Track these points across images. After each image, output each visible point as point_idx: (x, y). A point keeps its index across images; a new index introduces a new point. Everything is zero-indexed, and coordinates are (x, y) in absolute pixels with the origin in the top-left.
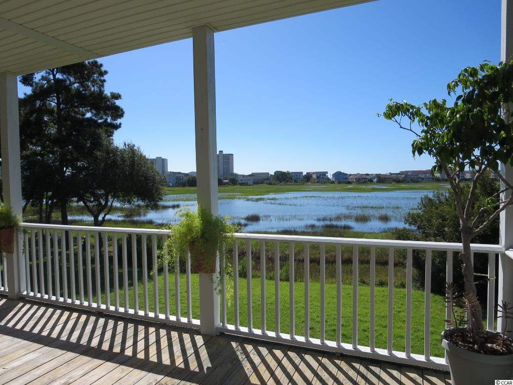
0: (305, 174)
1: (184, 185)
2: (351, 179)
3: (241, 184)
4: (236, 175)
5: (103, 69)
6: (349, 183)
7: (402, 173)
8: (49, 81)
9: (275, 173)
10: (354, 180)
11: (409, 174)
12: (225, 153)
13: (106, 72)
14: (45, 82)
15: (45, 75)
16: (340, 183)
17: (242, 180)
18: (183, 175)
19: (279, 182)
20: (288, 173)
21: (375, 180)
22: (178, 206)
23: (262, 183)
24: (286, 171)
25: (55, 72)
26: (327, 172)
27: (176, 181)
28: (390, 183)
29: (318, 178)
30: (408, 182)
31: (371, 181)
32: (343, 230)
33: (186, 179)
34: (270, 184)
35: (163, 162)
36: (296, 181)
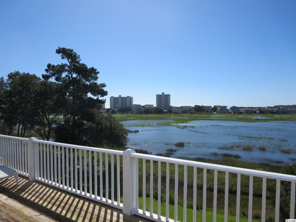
0: (213, 106)
1: (142, 113)
2: (242, 111)
3: (175, 113)
4: (172, 107)
5: (97, 71)
6: (241, 113)
7: (276, 107)
8: (69, 77)
9: (195, 106)
10: (244, 112)
11: (281, 108)
12: (165, 94)
13: (98, 73)
14: (67, 78)
15: (67, 74)
16: (234, 113)
17: (175, 111)
18: (141, 107)
19: (197, 112)
20: (203, 107)
21: (258, 112)
22: (138, 131)
23: (187, 112)
24: (201, 105)
25: (72, 73)
26: (227, 107)
27: (137, 110)
28: (268, 114)
29: (221, 109)
30: (280, 113)
31: (255, 112)
32: (234, 159)
33: (143, 109)
34: (192, 113)
35: (131, 99)
36: (207, 112)
